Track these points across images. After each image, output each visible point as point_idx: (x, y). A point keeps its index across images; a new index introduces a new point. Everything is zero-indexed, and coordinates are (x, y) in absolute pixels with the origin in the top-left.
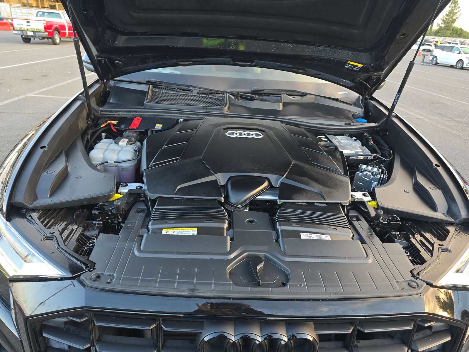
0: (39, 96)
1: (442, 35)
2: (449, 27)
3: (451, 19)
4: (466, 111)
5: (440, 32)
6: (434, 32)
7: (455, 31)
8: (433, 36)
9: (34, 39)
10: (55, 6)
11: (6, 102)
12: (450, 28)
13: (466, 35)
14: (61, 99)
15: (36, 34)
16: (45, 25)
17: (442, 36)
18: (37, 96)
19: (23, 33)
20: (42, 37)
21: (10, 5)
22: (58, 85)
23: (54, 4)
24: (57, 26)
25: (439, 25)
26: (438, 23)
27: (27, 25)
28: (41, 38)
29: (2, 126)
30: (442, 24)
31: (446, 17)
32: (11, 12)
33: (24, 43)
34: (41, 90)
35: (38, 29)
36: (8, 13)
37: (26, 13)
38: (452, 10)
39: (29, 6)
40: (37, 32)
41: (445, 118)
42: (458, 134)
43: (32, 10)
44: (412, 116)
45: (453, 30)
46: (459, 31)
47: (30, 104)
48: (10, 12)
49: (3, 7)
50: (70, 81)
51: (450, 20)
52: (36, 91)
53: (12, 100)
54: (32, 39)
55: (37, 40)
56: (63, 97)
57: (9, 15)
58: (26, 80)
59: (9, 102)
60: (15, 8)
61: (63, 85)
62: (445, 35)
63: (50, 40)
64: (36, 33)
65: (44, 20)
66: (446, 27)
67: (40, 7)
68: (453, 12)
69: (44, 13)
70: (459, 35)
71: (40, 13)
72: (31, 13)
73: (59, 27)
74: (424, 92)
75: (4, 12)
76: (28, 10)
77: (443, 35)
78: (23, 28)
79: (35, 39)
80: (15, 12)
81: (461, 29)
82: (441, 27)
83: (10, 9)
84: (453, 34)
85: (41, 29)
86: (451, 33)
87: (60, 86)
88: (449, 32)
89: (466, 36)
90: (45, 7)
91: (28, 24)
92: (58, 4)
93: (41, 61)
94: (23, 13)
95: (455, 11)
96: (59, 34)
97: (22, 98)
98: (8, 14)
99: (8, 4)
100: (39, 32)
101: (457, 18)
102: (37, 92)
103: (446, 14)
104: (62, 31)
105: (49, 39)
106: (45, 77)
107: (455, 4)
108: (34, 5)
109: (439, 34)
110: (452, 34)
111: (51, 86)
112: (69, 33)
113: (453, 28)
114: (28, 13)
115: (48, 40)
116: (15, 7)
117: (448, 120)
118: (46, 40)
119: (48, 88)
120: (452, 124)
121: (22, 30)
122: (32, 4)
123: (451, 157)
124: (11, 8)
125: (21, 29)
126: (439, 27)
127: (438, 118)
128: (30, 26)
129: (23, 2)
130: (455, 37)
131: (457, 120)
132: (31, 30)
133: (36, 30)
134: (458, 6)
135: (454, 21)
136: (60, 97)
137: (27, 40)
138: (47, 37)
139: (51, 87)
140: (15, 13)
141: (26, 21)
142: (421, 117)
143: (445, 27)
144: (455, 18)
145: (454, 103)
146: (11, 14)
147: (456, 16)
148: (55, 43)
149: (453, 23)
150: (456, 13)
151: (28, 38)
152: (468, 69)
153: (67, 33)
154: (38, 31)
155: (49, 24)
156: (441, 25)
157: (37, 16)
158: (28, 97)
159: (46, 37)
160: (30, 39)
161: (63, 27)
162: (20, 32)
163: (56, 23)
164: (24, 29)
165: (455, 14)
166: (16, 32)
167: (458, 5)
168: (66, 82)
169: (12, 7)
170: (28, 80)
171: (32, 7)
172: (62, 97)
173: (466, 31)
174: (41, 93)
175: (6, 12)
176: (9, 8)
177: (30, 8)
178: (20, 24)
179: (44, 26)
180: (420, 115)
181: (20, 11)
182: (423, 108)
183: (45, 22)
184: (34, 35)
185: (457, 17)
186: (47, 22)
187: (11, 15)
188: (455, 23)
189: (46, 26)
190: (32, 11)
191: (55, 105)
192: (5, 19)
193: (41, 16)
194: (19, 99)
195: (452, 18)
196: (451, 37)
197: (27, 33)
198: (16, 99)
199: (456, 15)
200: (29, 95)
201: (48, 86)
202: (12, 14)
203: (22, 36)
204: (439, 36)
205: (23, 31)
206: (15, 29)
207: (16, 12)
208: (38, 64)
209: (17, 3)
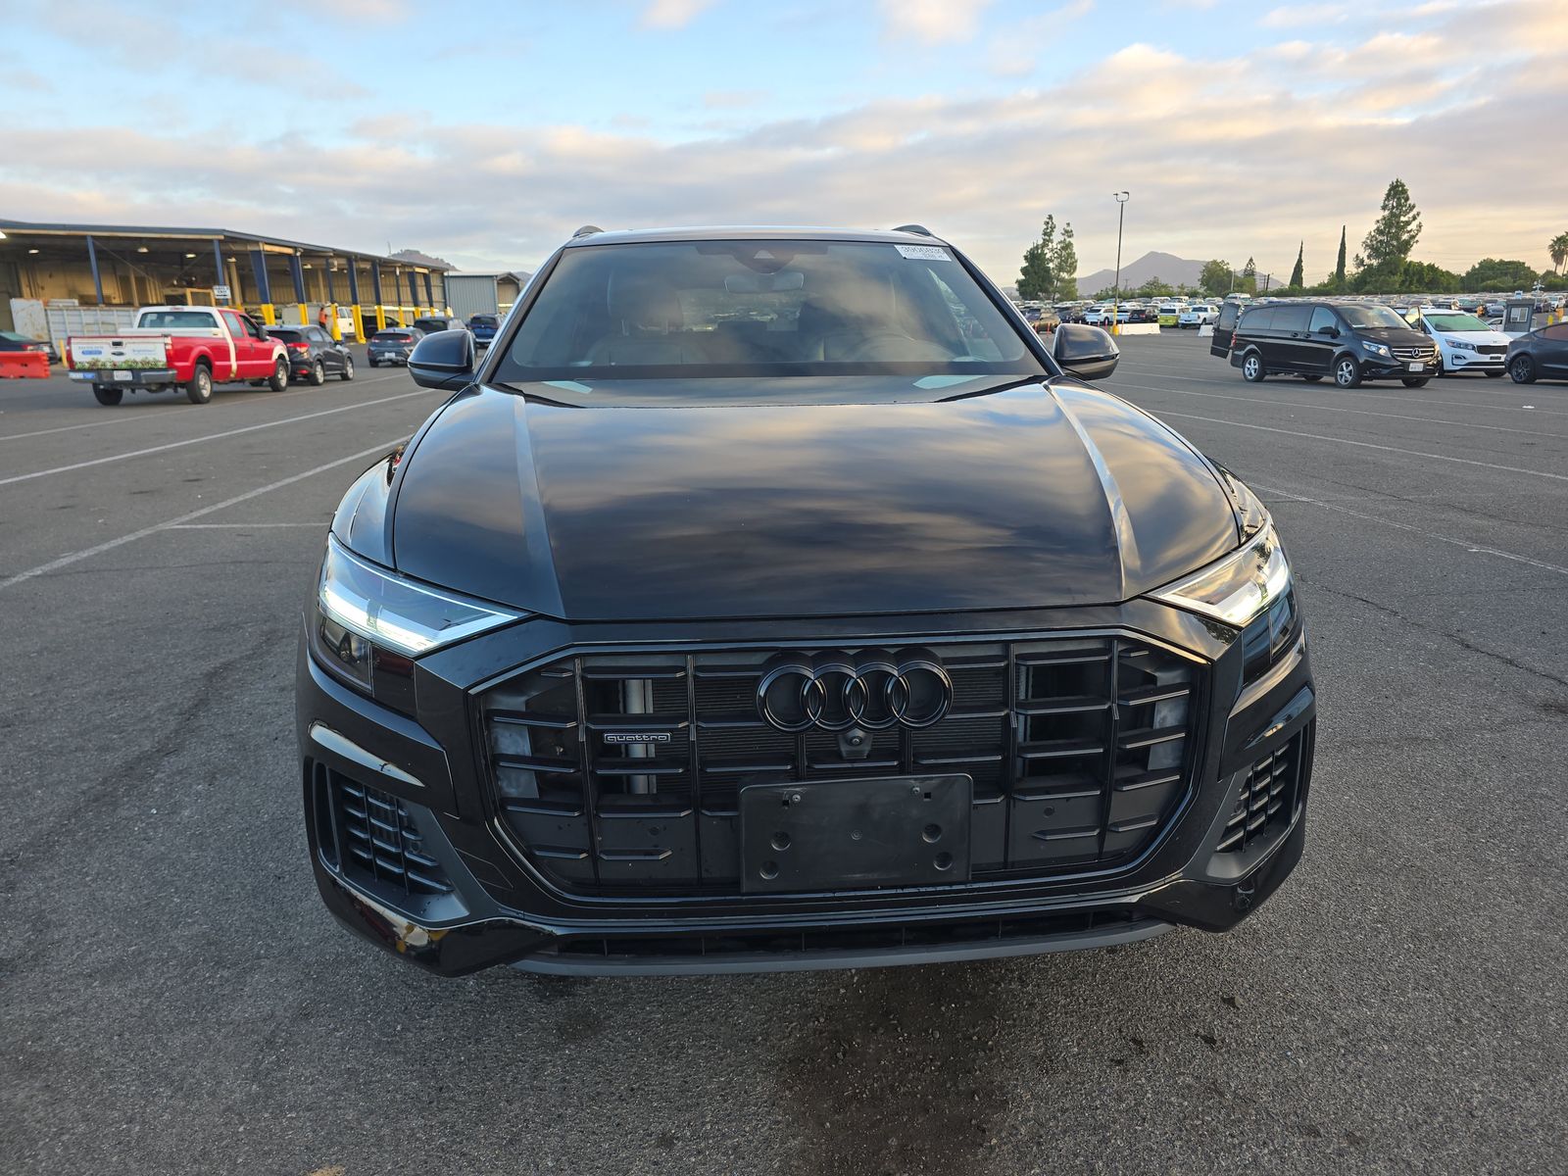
0: (194, 526)
1: (1376, 288)
2: (1393, 266)
3: (1395, 243)
4: (1437, 475)
5: (1368, 280)
6: (1350, 283)
7: (1414, 274)
8: (1349, 294)
9: (133, 391)
10: (184, 296)
11: (105, 547)
12: (1397, 267)
13: (1450, 283)
14: (259, 529)
15: (139, 377)
16: (169, 347)
17: (1377, 294)
18: (188, 527)
19: (100, 376)
20: (157, 384)
21: (46, 304)
22: (241, 498)
23: (180, 291)
24: (206, 349)
25: (1362, 261)
26: (1357, 256)
27: (114, 354)
28: (154, 388)
29: (114, 598)
30: (1369, 257)
31: (1380, 238)
32: (48, 323)
33: (99, 404)
34: (196, 514)
35: (148, 363)
36: (39, 327)
37: (94, 324)
38: (1392, 215)
39: (104, 303)
40: (145, 370)
41: (1373, 496)
42: (1408, 528)
43: (115, 312)
44: (1278, 496)
45: (1406, 271)
46: (1428, 274)
47: (174, 546)
48: (46, 325)
49: (23, 310)
50: (270, 487)
51: (1394, 246)
52: (180, 516)
53: (120, 541)
54: (126, 392)
55: (141, 393)
56: (265, 526)
57: (40, 333)
58: (141, 492)
59: (112, 545)
60: (60, 313)
61: (255, 497)
62: (1385, 289)
63: (182, 391)
64: (142, 374)
65: (166, 336)
66: (1385, 267)
67: (136, 302)
68: (1398, 223)
69: (161, 315)
70: (1430, 286)
71: (149, 317)
72: (110, 324)
73: (208, 350)
74: (1321, 440)
75: (26, 324)
76: (102, 315)
77: (1380, 289)
78: (100, 364)
79: (137, 391)
80: (59, 323)
81: (1431, 267)
82: (1370, 266)
83: (47, 315)
84: (1411, 283)
85: (156, 362)
86: (1403, 282)
87: (246, 501)
88: (1398, 278)
89: (1451, 286)
90: (151, 302)
91: (118, 349)
92: (192, 293)
93: (168, 446)
94: (87, 324)
95: (1403, 219)
96: (211, 372)
97: (148, 535)
98: (37, 330)
99: (41, 302)
100: (151, 369)
101: (1413, 237)
102: (186, 518)
103: (1378, 229)
104: (218, 363)
105: (179, 389)
106: (196, 483)
107: (1399, 199)
108: (114, 301)
109: (1367, 288)
110: (1407, 283)
111: (222, 501)
112: (238, 366)
113: (1406, 266)
114: (103, 323)
115: (176, 391)
116: (61, 310)
117: (1383, 500)
118: (169, 391)
119: (214, 508)
120: (1392, 507)
121: (98, 369)
122: (109, 297)
123: (1380, 579)
124: (49, 312)
125: (94, 364)
126: (1362, 268)
127: (1353, 498)
128: (121, 354)
129: (81, 293)
130: (1418, 292)
131: (1410, 497)
132: (124, 366)
133: (140, 365)
134: (1408, 202)
135: (1406, 247)
136: (255, 526)
137: (109, 395)
138: (175, 381)
139: (221, 505)
140: (61, 327)
141: (111, 341)
142: (1304, 499)
143: (1380, 265)
144: (1405, 237)
145: (1406, 460)
146: (49, 331)
147: (1409, 232)
148: (196, 399)
149: (1405, 253)
150: (1408, 223)
151: (115, 390)
152: (1458, 373)
153: (234, 367)
154: (147, 367)
155: (179, 347)
156: (1367, 261)
157: (141, 325)
158: (162, 531)
159: (172, 383)
160: (121, 392)
161: (221, 351)
162: (90, 376)
163: (201, 342)
164: (104, 364)
165: (1403, 227)
166: (79, 376)
167: (1407, 199)
168: (261, 490)
169: (51, 310)
170: (146, 492)
171: (110, 304)
172: (260, 526)
173: (1447, 272)
174: (199, 520)
175: (33, 325)
176: (43, 312)
177: (107, 308)
178: (90, 353)
179: (167, 350)
180: (1301, 494)
181: (77, 319)
182: (1313, 477)
183: (168, 340)
184: (135, 380)
185: (1412, 233)
186: (174, 339)
187: (46, 332)
188: (1409, 253)
189: (172, 352)
190: (113, 315)
191: (248, 545)
192: (31, 344)
193: (153, 324)
194: (140, 538)
195: (1398, 239)
196: (1405, 293)
197: (112, 376)
198: (131, 538)
199: (1409, 228)
200: (162, 526)
201: (214, 503)
202: (52, 330)
203: (95, 386)
204: (1368, 293)
205: (101, 369)
206: (78, 366)
207: (64, 323)
208: (163, 454)
209: (64, 298)
